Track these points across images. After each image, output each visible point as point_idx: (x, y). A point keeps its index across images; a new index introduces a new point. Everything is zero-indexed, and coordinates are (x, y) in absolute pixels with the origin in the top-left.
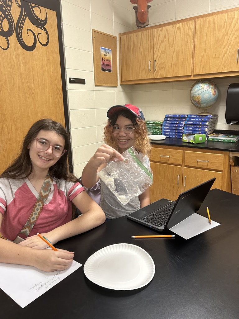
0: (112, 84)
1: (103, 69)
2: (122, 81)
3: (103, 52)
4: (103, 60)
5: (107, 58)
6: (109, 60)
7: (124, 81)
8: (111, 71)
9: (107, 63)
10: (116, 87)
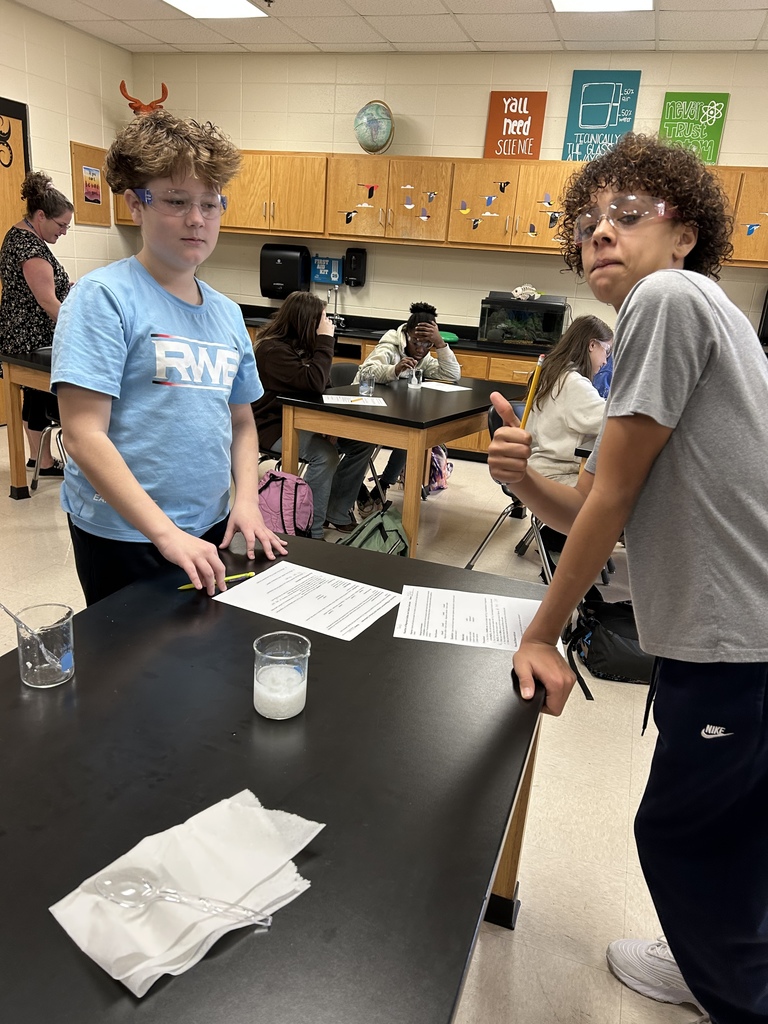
0: (101, 222)
1: (87, 200)
2: (117, 219)
3: (86, 174)
4: (87, 185)
5: (93, 182)
6: (96, 187)
7: (121, 220)
8: (99, 202)
9: (94, 190)
10: (109, 227)
